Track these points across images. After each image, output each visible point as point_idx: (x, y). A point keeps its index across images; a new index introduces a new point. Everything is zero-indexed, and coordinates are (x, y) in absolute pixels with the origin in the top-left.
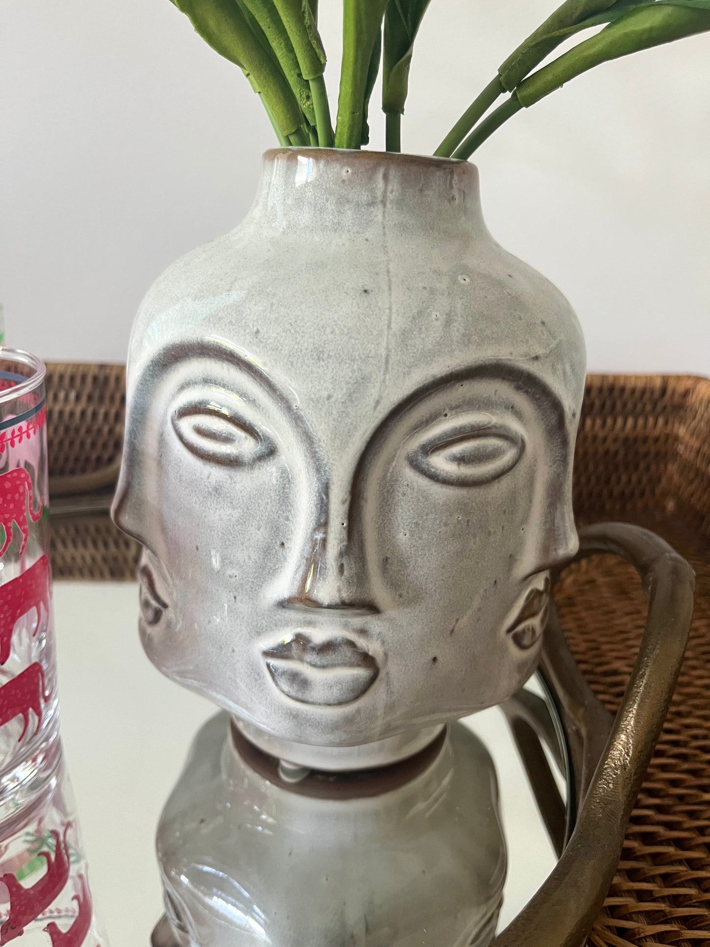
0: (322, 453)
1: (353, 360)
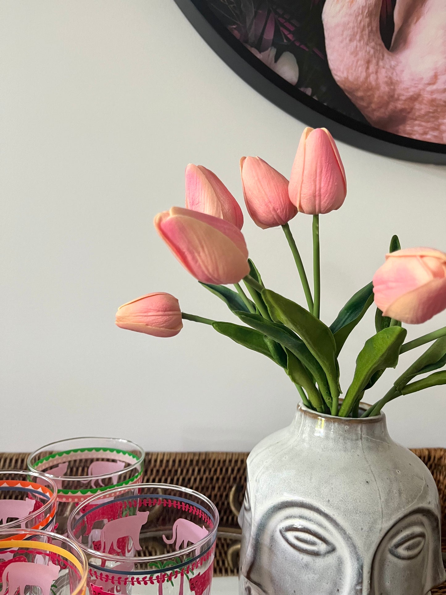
0: (360, 553)
1: (370, 514)
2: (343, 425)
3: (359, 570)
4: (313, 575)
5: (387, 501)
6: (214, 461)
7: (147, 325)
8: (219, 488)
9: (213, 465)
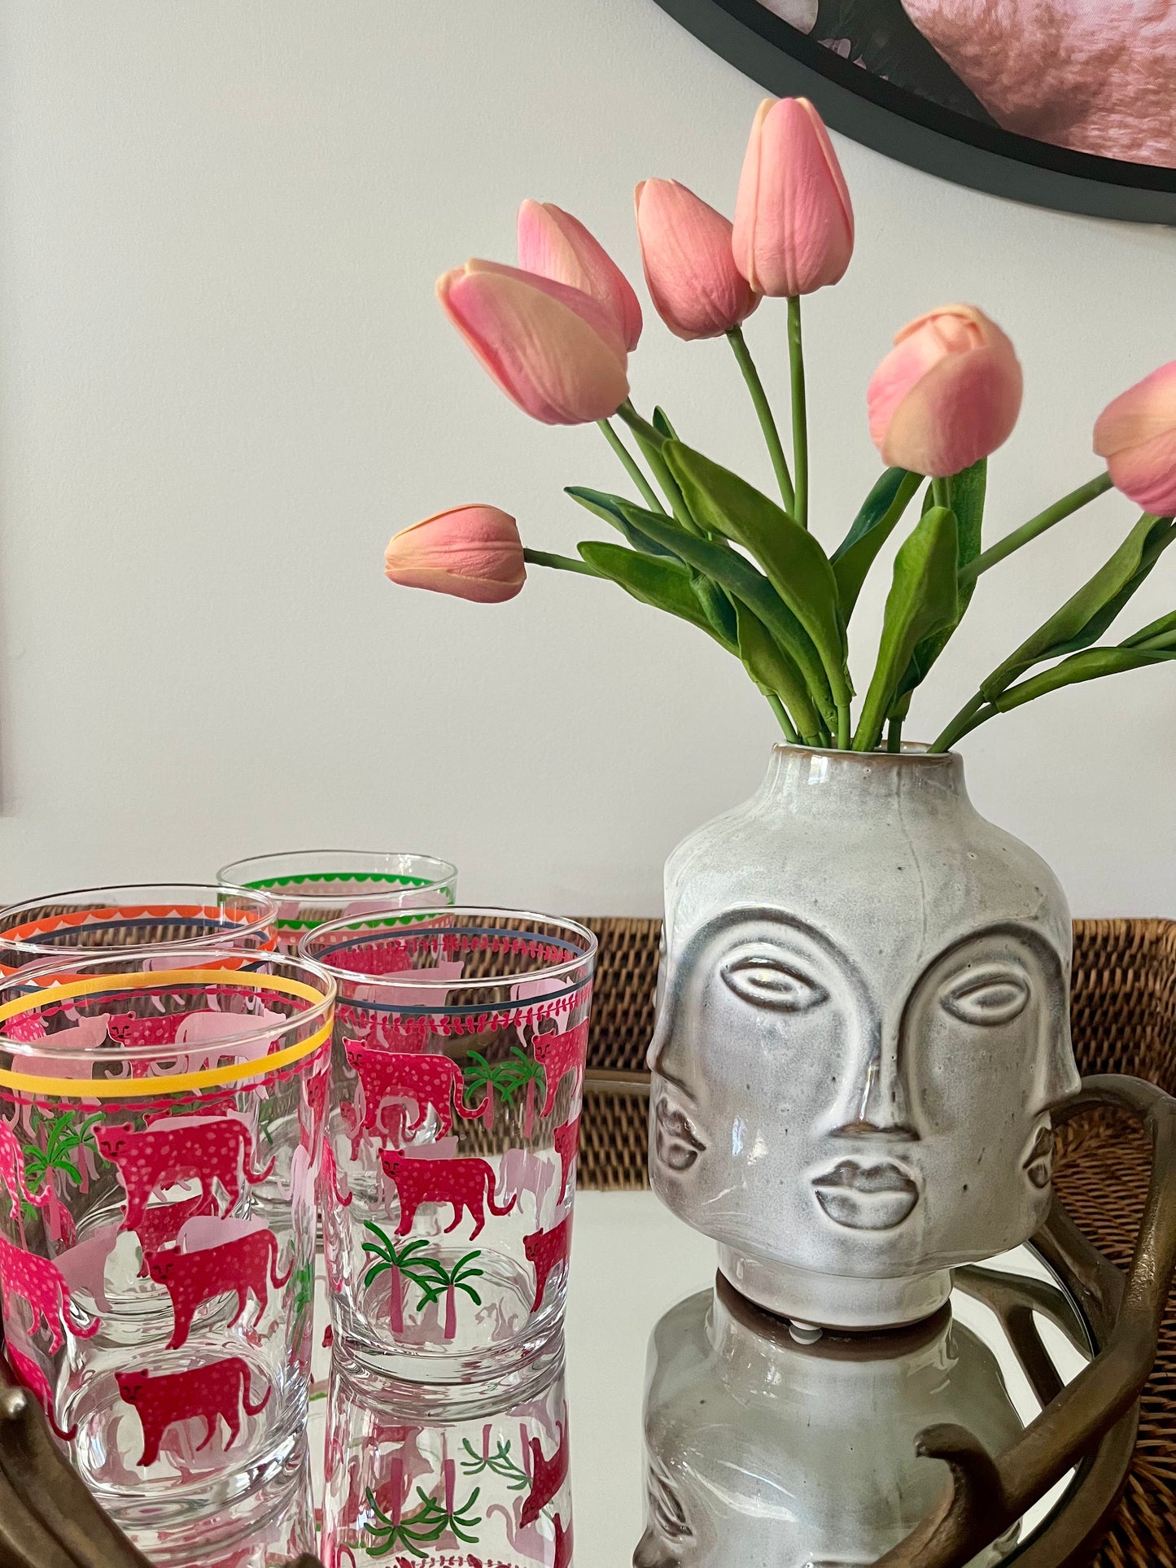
0: (875, 998)
1: (898, 923)
2: (860, 767)
3: (873, 1033)
4: (784, 1051)
5: (936, 903)
6: (622, 936)
7: (450, 571)
8: (634, 996)
9: (620, 946)
